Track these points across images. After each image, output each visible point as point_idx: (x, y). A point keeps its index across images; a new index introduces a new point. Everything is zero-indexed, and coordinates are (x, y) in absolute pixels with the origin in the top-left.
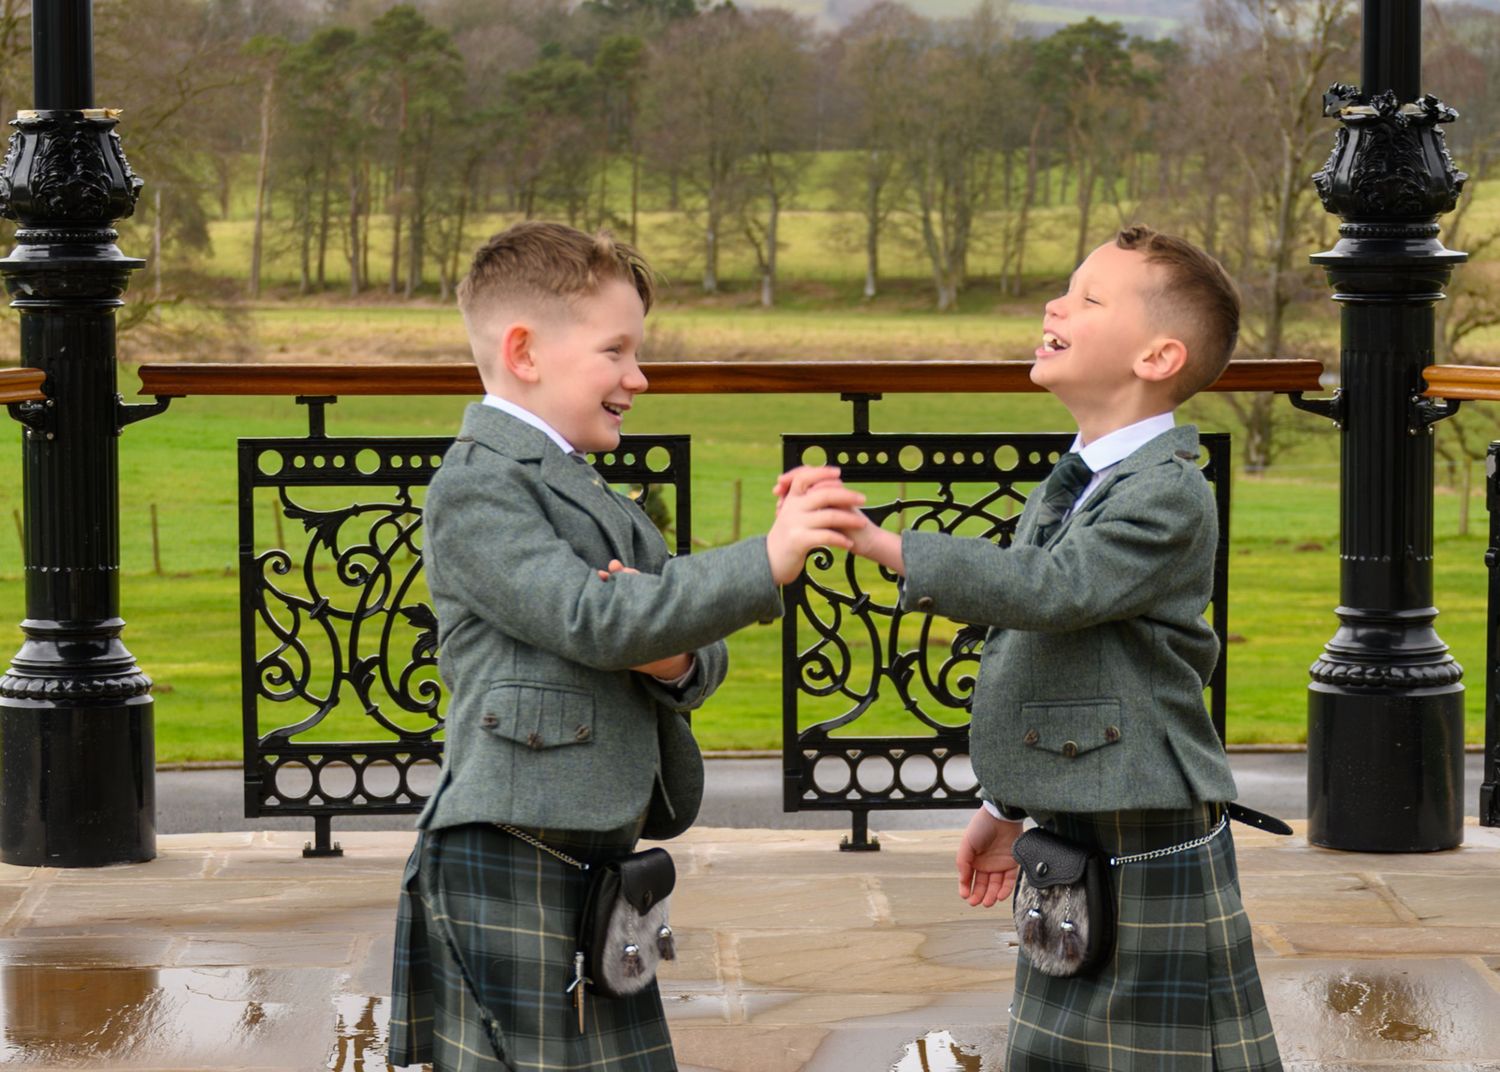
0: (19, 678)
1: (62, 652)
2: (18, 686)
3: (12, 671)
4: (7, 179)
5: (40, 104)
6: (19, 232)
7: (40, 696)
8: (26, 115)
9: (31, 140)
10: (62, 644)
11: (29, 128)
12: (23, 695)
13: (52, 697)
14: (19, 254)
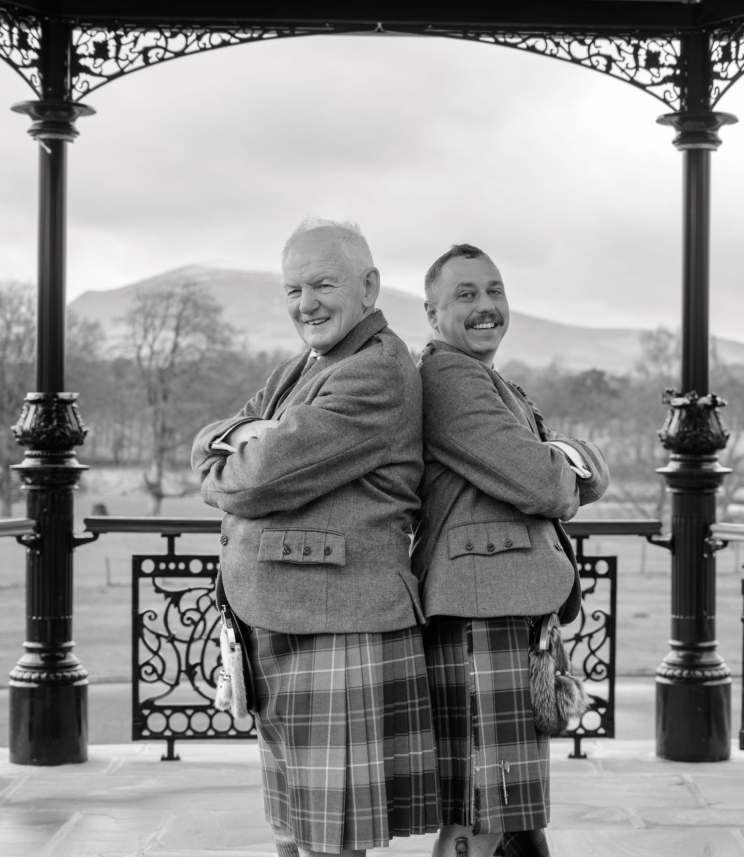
0: (20, 671)
1: (43, 659)
2: (19, 675)
3: (18, 668)
4: (20, 427)
5: (40, 389)
6: (27, 452)
7: (29, 680)
8: (31, 396)
9: (33, 408)
10: (43, 655)
11: (33, 402)
12: (21, 680)
13: (36, 681)
14: (27, 463)
